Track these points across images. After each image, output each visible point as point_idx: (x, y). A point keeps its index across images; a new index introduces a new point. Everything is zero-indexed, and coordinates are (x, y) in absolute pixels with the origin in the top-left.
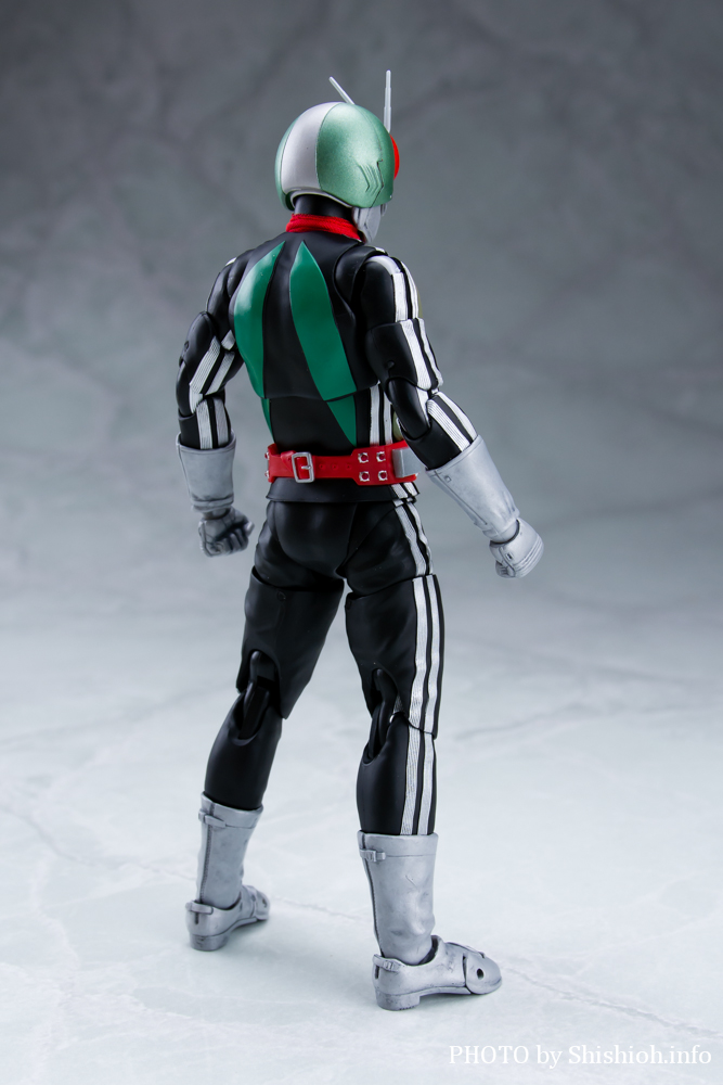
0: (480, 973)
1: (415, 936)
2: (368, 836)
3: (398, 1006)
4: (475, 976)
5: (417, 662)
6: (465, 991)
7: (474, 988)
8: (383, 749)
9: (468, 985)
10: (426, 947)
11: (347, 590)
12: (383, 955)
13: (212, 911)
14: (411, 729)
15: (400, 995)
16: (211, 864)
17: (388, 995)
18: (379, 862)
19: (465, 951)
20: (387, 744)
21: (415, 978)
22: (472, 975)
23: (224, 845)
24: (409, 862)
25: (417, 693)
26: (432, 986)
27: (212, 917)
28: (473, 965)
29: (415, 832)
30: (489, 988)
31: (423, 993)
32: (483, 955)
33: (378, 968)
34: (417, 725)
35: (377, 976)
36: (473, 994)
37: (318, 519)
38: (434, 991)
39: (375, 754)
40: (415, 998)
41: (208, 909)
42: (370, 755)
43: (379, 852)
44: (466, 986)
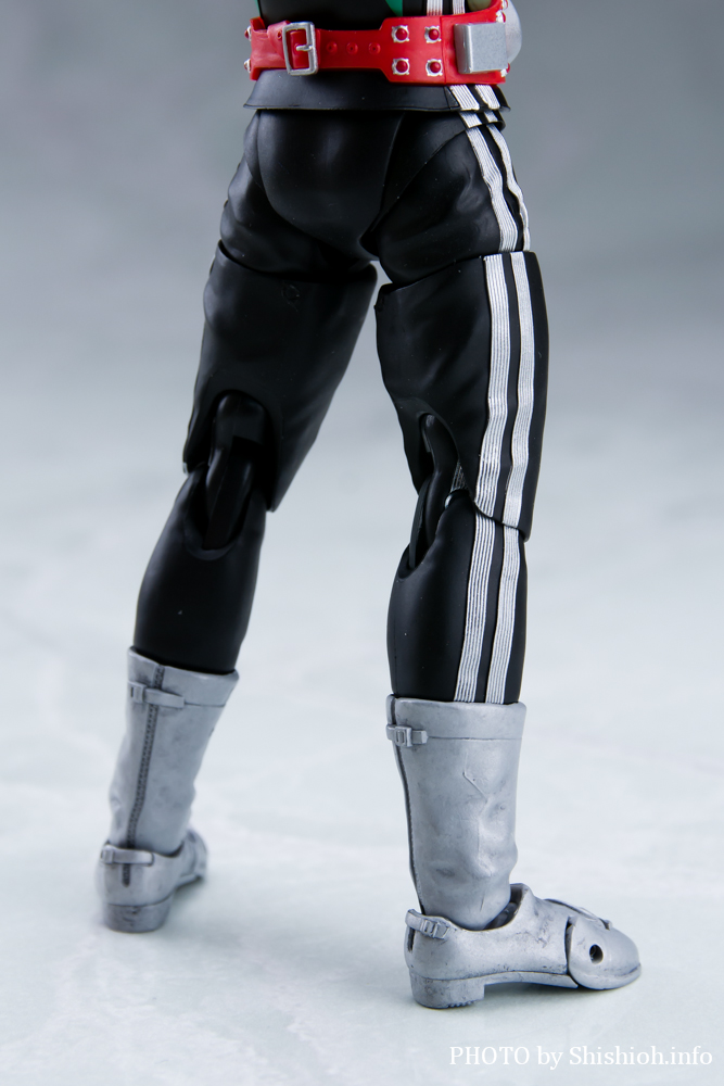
0: (596, 953)
1: (478, 878)
2: (400, 702)
3: (446, 1000)
4: (586, 957)
5: (491, 402)
6: (567, 981)
7: (585, 978)
8: (429, 553)
9: (573, 970)
10: (499, 900)
11: (383, 279)
12: (424, 913)
13: (153, 859)
14: (479, 520)
15: (448, 980)
16: (152, 774)
17: (428, 980)
18: (416, 746)
19: (572, 914)
20: (437, 542)
21: (477, 951)
22: (581, 954)
23: (177, 739)
24: (471, 748)
25: (490, 455)
26: (507, 970)
27: (149, 872)
28: (583, 938)
29: (481, 697)
30: (612, 980)
31: (491, 981)
32: (606, 925)
33: (412, 932)
34: (490, 512)
35: (410, 945)
36: (582, 989)
37: (332, 145)
38: (511, 977)
39: (418, 563)
40: (476, 989)
41: (144, 856)
42: (412, 563)
43: (416, 729)
44: (568, 973)
